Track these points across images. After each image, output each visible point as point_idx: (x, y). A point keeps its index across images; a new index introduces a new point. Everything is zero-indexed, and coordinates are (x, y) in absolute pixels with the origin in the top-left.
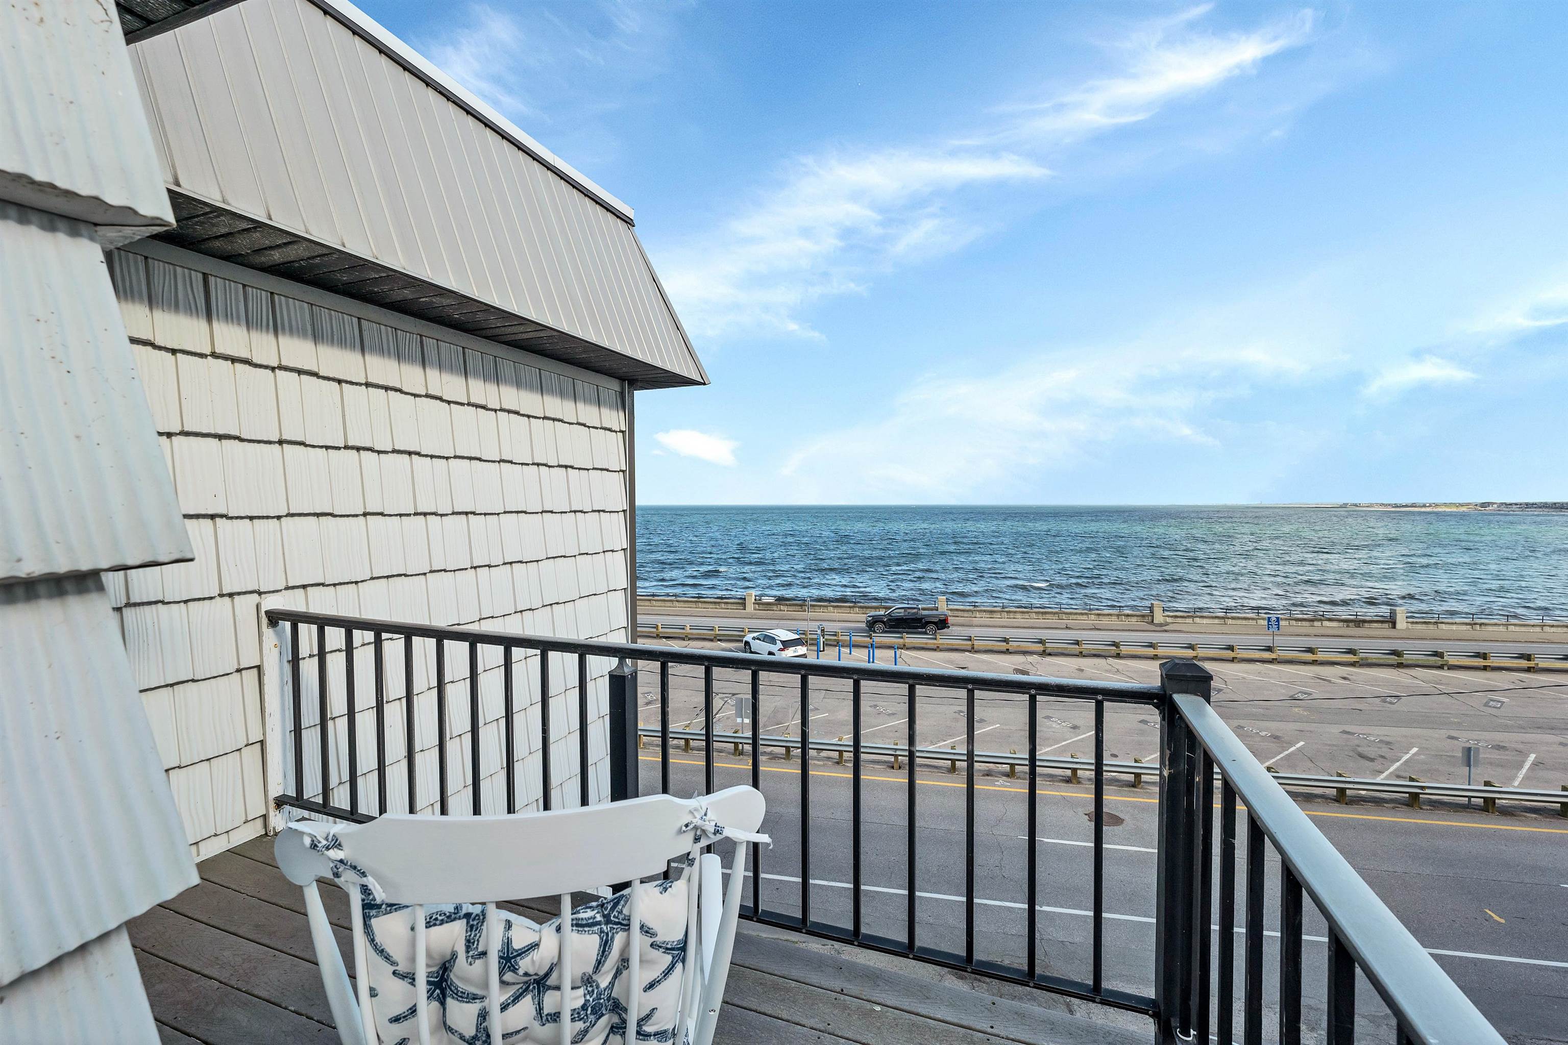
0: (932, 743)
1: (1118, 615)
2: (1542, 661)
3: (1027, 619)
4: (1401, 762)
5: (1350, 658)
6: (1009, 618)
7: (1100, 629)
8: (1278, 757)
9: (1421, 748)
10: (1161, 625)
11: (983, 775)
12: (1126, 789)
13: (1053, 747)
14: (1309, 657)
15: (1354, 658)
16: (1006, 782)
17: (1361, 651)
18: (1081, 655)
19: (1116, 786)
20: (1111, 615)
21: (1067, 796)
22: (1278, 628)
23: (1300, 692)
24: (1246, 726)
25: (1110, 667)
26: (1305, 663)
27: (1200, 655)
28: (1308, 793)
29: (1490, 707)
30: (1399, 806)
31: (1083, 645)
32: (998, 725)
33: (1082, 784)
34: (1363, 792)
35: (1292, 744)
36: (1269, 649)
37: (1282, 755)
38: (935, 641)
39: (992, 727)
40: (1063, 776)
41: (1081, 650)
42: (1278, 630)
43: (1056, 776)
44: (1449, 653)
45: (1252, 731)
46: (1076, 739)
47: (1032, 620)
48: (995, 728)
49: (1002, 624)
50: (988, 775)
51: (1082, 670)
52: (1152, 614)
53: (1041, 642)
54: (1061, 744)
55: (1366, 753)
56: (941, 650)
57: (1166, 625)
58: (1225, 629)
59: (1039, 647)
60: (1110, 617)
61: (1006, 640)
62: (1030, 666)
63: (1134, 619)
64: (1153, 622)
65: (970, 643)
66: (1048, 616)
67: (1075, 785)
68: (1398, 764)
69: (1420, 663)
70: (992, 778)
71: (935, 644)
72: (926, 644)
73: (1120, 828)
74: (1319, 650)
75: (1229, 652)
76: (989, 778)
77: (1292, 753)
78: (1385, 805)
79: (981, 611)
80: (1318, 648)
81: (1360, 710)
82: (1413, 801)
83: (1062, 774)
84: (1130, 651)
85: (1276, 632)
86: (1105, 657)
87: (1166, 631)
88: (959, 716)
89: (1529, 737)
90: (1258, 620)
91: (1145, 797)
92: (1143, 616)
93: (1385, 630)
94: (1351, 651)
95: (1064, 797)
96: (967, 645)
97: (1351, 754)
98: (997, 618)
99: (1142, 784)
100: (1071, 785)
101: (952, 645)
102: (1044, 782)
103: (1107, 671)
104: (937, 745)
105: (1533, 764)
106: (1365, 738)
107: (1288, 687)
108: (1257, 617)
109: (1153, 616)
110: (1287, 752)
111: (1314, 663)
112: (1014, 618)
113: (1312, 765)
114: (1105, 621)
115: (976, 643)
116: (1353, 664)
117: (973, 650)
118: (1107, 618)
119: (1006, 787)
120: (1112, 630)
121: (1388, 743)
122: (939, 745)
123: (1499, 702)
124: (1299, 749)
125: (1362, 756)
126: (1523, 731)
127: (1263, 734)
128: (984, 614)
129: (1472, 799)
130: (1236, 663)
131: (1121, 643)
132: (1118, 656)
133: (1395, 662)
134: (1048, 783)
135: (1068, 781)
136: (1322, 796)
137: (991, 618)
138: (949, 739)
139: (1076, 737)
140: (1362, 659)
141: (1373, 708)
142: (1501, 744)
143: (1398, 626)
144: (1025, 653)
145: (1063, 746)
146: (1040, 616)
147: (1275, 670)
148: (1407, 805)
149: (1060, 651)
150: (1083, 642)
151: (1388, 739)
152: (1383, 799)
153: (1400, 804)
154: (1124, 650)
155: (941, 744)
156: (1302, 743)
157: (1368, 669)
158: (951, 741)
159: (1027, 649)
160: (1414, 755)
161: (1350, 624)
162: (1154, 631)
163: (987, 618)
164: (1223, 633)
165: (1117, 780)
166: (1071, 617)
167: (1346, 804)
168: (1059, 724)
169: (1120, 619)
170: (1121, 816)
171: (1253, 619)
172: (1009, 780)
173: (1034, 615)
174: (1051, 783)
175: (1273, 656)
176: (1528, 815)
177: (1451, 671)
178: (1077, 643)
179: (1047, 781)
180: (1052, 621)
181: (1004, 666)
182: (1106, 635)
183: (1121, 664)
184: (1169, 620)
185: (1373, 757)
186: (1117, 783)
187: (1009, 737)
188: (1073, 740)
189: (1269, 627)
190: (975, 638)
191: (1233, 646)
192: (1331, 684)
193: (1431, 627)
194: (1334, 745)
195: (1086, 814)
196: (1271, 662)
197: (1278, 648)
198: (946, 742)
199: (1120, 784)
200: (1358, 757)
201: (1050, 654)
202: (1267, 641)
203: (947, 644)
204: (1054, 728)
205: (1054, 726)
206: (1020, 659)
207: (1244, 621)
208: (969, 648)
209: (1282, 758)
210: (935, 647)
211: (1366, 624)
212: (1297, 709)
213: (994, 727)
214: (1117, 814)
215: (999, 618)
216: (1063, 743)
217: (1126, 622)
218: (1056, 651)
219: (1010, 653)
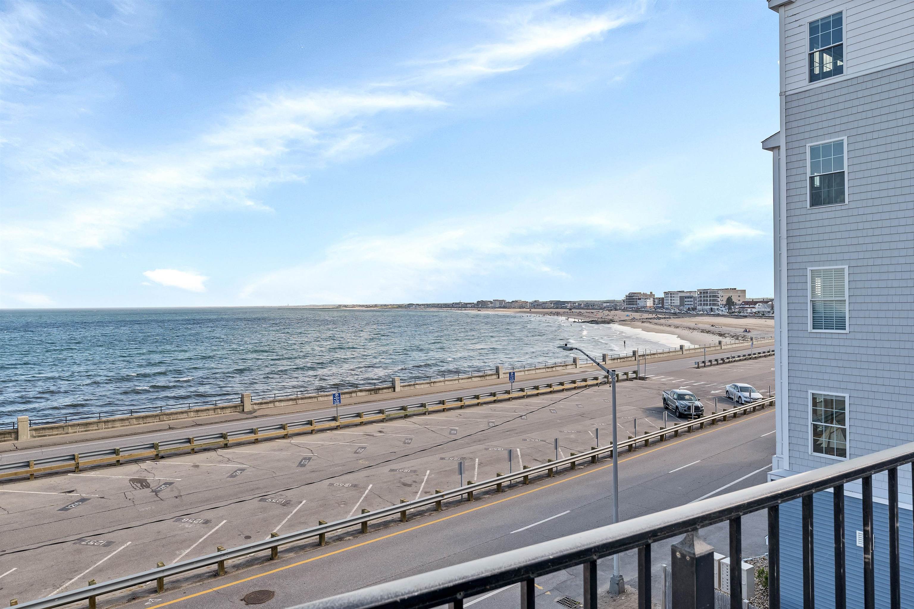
0: (55, 587)
1: (214, 409)
2: (466, 401)
3: (127, 426)
4: (424, 482)
5: (380, 416)
6: (107, 428)
7: (201, 425)
8: (361, 501)
9: (430, 470)
10: (250, 412)
11: (129, 601)
12: (267, 564)
13: (192, 547)
14: (358, 420)
15: (383, 416)
16: (157, 598)
17: (386, 410)
18: (194, 452)
19: (257, 564)
20: (208, 410)
21: (220, 590)
22: (340, 401)
23: (359, 448)
24: (334, 482)
25: (222, 457)
26: (356, 425)
27: (290, 432)
28: (384, 522)
29: (452, 434)
30: (432, 512)
31: (195, 442)
32: (130, 543)
33: (229, 573)
34: (412, 510)
35: (365, 488)
36: (334, 419)
37: (362, 498)
38: (27, 469)
39: (123, 547)
40: (209, 572)
41: (192, 447)
42: (340, 403)
43: (203, 574)
44: (428, 404)
45: (339, 485)
46: (211, 532)
47: (132, 427)
48: (127, 547)
49: (101, 436)
50: (134, 599)
51: (197, 466)
52: (242, 404)
53: (154, 446)
54: (198, 543)
55: (406, 482)
56: (36, 478)
57: (254, 412)
58: (297, 408)
59: (152, 452)
60: (207, 412)
61: (115, 452)
62: (146, 472)
63: (228, 411)
64: (243, 411)
65: (73, 462)
66: (149, 420)
67: (223, 577)
68: (423, 484)
69: (416, 413)
70: (139, 600)
71: (27, 472)
72: (16, 474)
73: (274, 600)
74: (364, 413)
75: (309, 426)
76: (136, 601)
77: (367, 495)
78: (426, 514)
79: (74, 425)
80: (363, 413)
81: (395, 452)
82: (438, 506)
83: (208, 570)
84: (236, 440)
85: (339, 404)
86: (215, 449)
87: (256, 417)
88: (80, 547)
89: (472, 449)
90: (318, 398)
91: (283, 565)
92: (235, 407)
93: (391, 394)
94: (381, 412)
95: (217, 592)
96: (70, 465)
97: (399, 485)
98: (92, 430)
99: (278, 554)
100: (220, 578)
101: (51, 468)
102: (194, 585)
103: (220, 462)
104: (62, 588)
105: (478, 465)
106: (403, 471)
107: (351, 445)
108: (317, 395)
109: (244, 405)
110: (364, 495)
111: (362, 424)
112: (113, 427)
113: (381, 500)
114: (203, 417)
115: (81, 461)
116: (382, 421)
117: (77, 469)
118: (205, 413)
119: (158, 603)
120: (212, 423)
121: (415, 471)
122: (64, 586)
123: (455, 430)
124: (370, 491)
125: (405, 485)
126: (469, 445)
127: (347, 485)
128: (78, 429)
129: (463, 495)
130: (314, 434)
131: (228, 434)
132: (226, 446)
133: (403, 415)
134: (198, 584)
135: (215, 574)
136: (393, 521)
137: (86, 431)
138: (76, 575)
139: (210, 530)
140: (387, 416)
141: (401, 449)
142: (463, 456)
143: (397, 390)
144: (136, 461)
145: (200, 543)
146: (141, 421)
147: (340, 434)
148: (435, 510)
149: (173, 451)
150: (195, 439)
151: (414, 469)
152: (423, 511)
153: (432, 511)
154: (231, 440)
155: (67, 585)
156: (371, 486)
157: (391, 422)
158: (79, 577)
159: (140, 457)
160: (429, 475)
161: (372, 392)
162: (247, 418)
163: (82, 432)
164: (297, 412)
165: (257, 559)
166: (172, 417)
167: (407, 521)
168: (191, 523)
169: (216, 413)
170: (271, 589)
171: (315, 397)
172: (158, 595)
173: (135, 421)
174: (201, 583)
175: (337, 424)
176: (485, 496)
177: (430, 415)
178: (189, 441)
179: (196, 582)
180: (154, 424)
181: (118, 479)
182: (208, 429)
183: (230, 453)
184: (256, 407)
185: (410, 483)
186: (258, 561)
187: (145, 551)
188: (209, 534)
189: (334, 402)
190: (80, 456)
191: (311, 421)
192: (375, 438)
193: (412, 387)
194: (388, 482)
195: (242, 600)
196: (336, 429)
197: (341, 417)
198: (73, 580)
199: (260, 561)
200: (403, 486)
201: (162, 457)
202: (332, 412)
203: (45, 469)
204: (187, 528)
205: (187, 526)
206: (133, 468)
207: (309, 400)
208: (73, 468)
209: (363, 500)
210: (28, 475)
211: (380, 391)
212: (361, 461)
213: (125, 546)
214: (267, 589)
215: (96, 430)
216: (200, 541)
217: (222, 415)
218: (169, 452)
219: (121, 464)
